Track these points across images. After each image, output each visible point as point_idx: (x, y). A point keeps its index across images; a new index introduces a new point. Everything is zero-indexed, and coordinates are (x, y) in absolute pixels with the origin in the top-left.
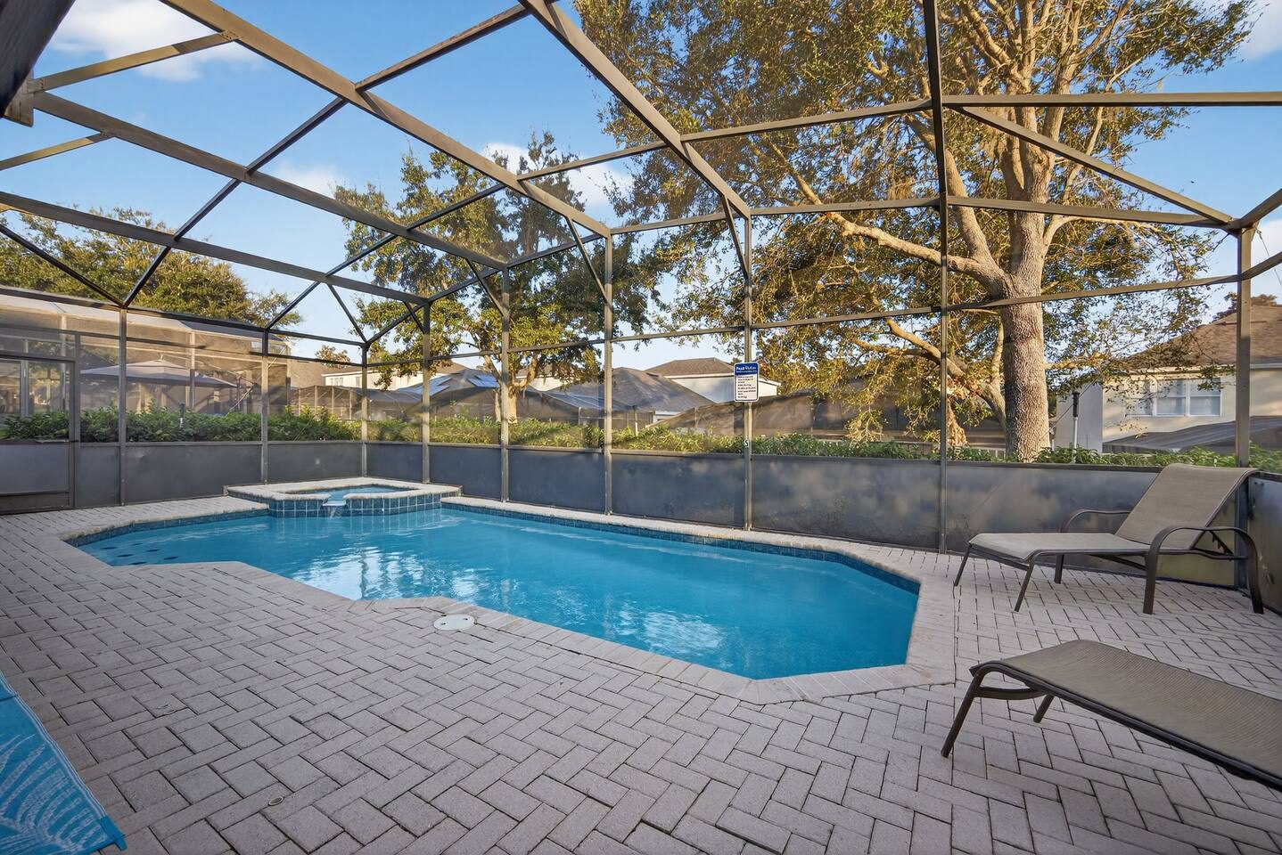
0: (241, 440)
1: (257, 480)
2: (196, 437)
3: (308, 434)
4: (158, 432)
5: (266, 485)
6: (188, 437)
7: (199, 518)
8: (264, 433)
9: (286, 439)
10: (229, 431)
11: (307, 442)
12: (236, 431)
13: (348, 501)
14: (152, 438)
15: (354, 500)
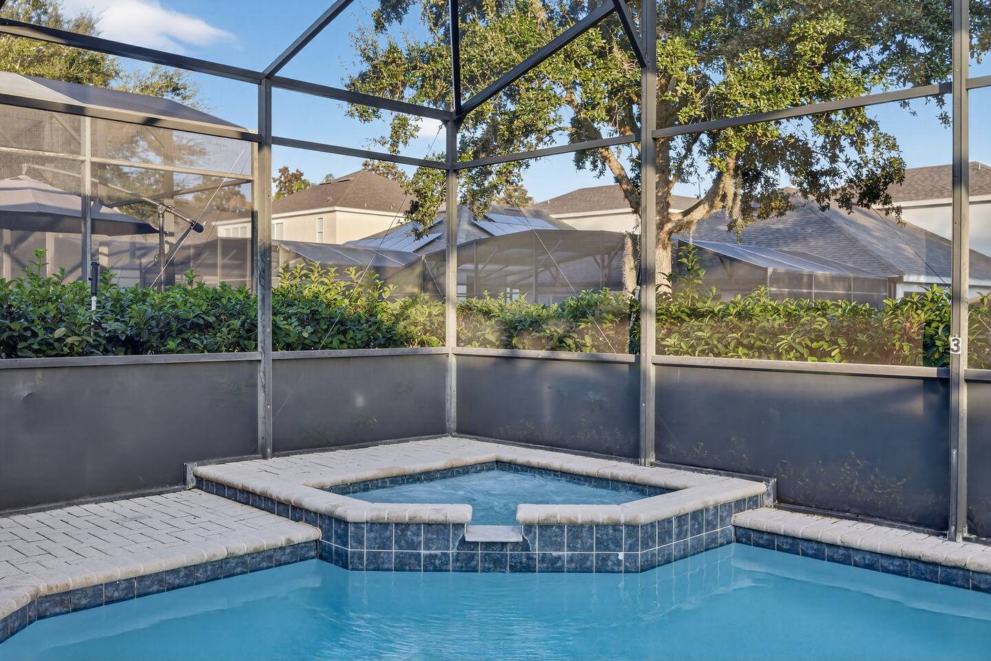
0: (218, 350)
1: (249, 448)
2: (133, 345)
3: (345, 332)
4: (59, 332)
5: (270, 461)
6: (114, 343)
7: (175, 572)
8: (264, 333)
9: (305, 347)
10: (196, 327)
11: (345, 352)
12: (204, 328)
13: (529, 527)
14: (48, 348)
15: (545, 526)
